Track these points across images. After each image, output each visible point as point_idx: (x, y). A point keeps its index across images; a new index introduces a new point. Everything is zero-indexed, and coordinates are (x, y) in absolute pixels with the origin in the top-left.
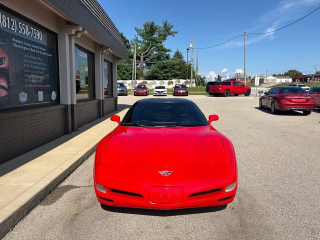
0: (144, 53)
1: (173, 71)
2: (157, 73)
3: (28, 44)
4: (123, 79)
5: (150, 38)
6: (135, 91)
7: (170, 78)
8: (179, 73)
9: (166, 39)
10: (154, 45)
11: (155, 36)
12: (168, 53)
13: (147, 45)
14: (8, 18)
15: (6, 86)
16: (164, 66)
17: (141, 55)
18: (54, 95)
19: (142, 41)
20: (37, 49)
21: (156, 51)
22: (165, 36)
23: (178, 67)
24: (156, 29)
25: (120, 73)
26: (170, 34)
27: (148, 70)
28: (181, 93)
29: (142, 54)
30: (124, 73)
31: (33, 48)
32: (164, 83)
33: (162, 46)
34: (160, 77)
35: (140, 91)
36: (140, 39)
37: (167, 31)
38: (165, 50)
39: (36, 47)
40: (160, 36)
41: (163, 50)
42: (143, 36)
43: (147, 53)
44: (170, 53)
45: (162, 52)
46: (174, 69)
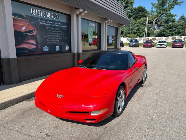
0: (156, 19)
1: (177, 30)
2: (164, 32)
3: (49, 22)
4: (140, 37)
5: (161, 8)
6: (144, 44)
7: (174, 35)
8: (181, 31)
9: (174, 8)
10: (164, 13)
11: (165, 7)
12: (174, 18)
13: (159, 14)
14: (36, 10)
15: (35, 43)
16: (170, 27)
17: (153, 21)
18: (67, 48)
19: (155, 11)
20: (56, 24)
21: (165, 17)
22: (173, 6)
23: (181, 27)
24: (166, 2)
25: (139, 33)
26: (177, 4)
27: (158, 30)
28: (177, 46)
29: (155, 20)
30: (141, 33)
31: (53, 24)
32: (169, 38)
33: (170, 14)
34: (166, 34)
35: (147, 44)
36: (155, 10)
37: (176, 2)
38: (172, 16)
39: (55, 23)
40: (169, 6)
41: (171, 16)
42: (156, 7)
43: (158, 19)
44: (176, 17)
45: (170, 17)
46: (178, 29)
